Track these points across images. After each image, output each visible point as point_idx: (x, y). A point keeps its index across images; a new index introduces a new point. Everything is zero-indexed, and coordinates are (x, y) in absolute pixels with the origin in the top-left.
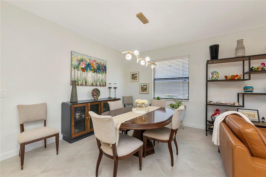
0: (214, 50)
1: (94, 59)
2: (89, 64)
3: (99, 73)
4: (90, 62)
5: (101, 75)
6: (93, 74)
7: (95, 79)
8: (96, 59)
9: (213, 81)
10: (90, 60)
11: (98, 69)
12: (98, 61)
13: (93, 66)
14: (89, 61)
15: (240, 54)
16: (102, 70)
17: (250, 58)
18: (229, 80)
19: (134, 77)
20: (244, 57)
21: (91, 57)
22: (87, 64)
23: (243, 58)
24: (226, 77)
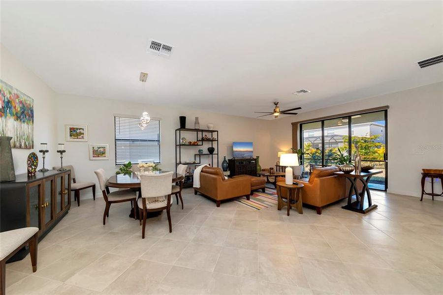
0: (183, 120)
1: (16, 92)
2: (9, 102)
3: (24, 122)
4: (10, 97)
5: (27, 126)
6: (16, 123)
7: (18, 133)
8: (19, 93)
9: (183, 145)
10: (10, 93)
11: (23, 112)
12: (23, 98)
13: (15, 107)
14: (8, 96)
15: (197, 128)
16: (27, 117)
17: (202, 131)
18: (192, 145)
19: (75, 133)
20: (199, 130)
21: (12, 88)
22: (6, 100)
23: (197, 130)
24: (190, 142)
